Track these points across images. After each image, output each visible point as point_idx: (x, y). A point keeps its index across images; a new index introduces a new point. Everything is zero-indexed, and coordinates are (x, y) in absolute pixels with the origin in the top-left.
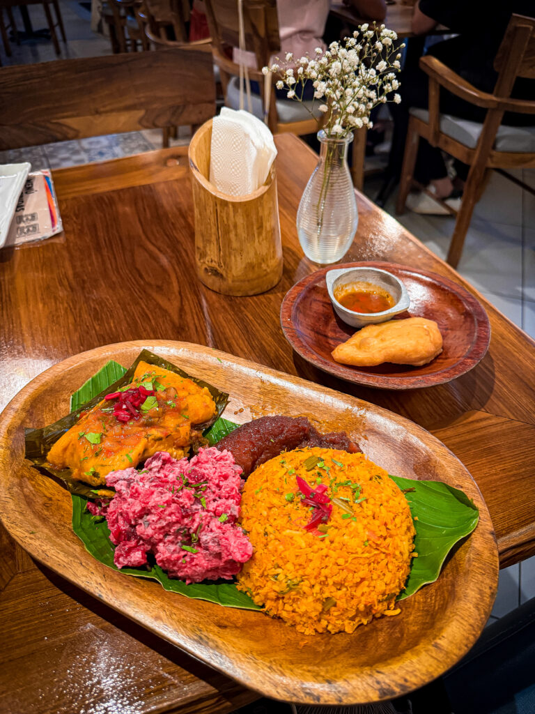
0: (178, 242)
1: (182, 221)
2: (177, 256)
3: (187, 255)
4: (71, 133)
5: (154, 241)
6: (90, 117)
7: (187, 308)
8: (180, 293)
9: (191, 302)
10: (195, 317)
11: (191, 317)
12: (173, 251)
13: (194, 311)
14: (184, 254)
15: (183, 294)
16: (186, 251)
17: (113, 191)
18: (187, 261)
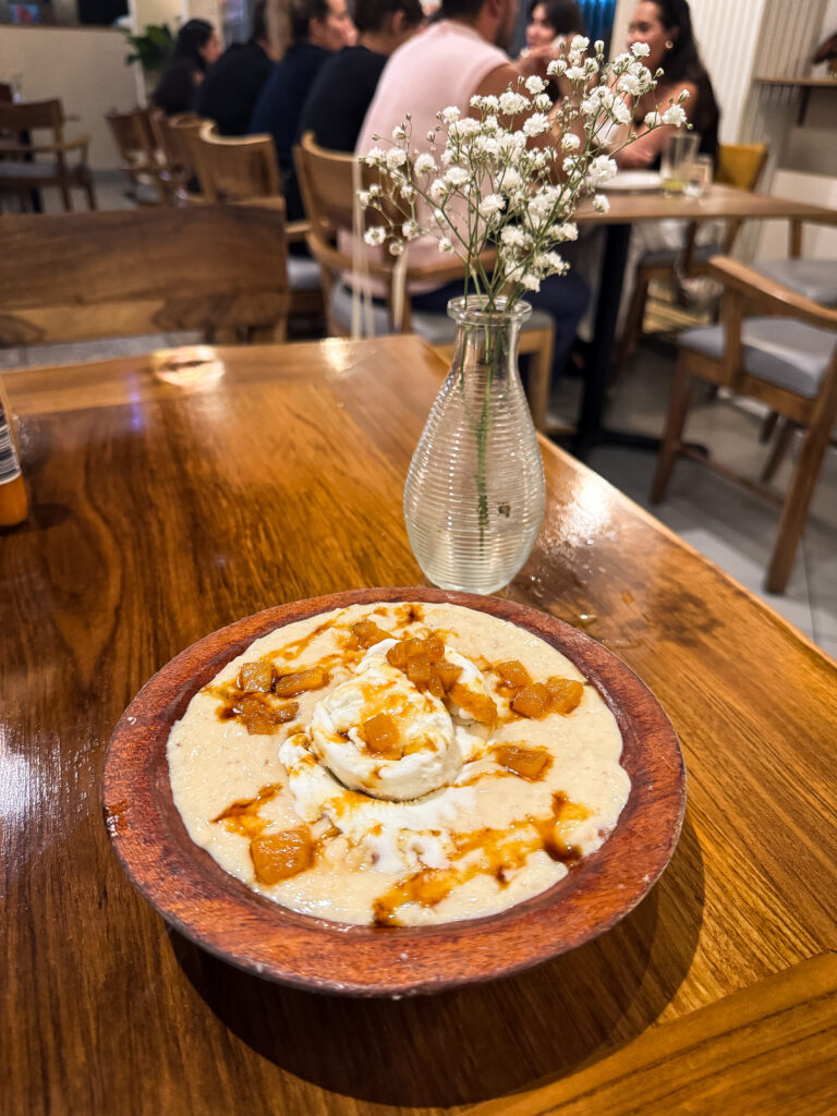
0: (151, 505)
1: (173, 468)
2: (138, 535)
3: (162, 531)
4: (30, 335)
5: (100, 502)
6: (67, 310)
7: (121, 646)
8: (118, 610)
9: (136, 632)
10: (135, 667)
11: (123, 669)
12: (133, 523)
13: (136, 654)
14: (154, 529)
15: (123, 614)
16: (161, 523)
17: (56, 414)
18: (157, 542)
